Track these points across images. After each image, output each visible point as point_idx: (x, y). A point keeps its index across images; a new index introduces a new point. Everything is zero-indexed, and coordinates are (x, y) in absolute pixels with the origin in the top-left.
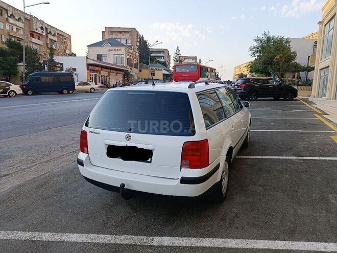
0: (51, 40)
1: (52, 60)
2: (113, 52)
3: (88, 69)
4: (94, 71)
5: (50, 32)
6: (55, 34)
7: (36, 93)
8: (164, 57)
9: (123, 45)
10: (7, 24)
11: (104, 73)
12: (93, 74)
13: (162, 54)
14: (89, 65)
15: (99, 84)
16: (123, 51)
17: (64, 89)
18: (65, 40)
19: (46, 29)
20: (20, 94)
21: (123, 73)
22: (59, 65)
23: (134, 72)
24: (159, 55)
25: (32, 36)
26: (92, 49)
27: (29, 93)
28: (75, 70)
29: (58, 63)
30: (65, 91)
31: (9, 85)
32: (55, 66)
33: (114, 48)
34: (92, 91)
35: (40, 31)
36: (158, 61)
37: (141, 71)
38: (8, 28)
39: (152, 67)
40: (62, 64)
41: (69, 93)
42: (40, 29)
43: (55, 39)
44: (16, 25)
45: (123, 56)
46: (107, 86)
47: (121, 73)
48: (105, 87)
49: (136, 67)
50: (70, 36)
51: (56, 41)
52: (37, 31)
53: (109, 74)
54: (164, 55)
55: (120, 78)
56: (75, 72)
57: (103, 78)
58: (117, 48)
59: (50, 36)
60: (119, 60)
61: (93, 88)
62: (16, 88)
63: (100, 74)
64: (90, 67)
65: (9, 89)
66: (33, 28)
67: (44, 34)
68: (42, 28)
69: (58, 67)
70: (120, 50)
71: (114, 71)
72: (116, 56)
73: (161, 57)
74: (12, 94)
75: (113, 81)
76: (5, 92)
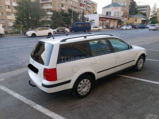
0: (88, 7)
1: (83, 17)
2: (115, 10)
3: (99, 20)
4: (102, 21)
5: (88, 3)
6: (90, 4)
7: (75, 32)
8: (146, 10)
9: (120, 6)
10: (71, 1)
11: (108, 21)
12: (102, 22)
13: (145, 9)
14: (100, 18)
15: (104, 27)
16: (119, 9)
17: (86, 30)
18: (94, 6)
19: (87, 1)
20: (69, 32)
21: (118, 21)
22: (87, 19)
23: (125, 20)
24: (143, 9)
25: (81, 6)
26: (104, 9)
27: (73, 32)
28: (94, 20)
29: (86, 18)
30: (87, 31)
31: (65, 28)
32: (85, 19)
33: (115, 8)
34: (99, 30)
35: (84, 3)
36: (141, 13)
37: (129, 19)
38: (72, 3)
39: (136, 16)
40: (88, 18)
41: (88, 31)
42: (84, 2)
43: (90, 6)
44: (75, 2)
45: (119, 12)
46: (108, 28)
47: (117, 21)
48: (107, 28)
49: (126, 17)
50: (97, 4)
51: (90, 7)
52: (83, 3)
53: (110, 22)
54: (146, 9)
55: (116, 23)
56: (93, 22)
57: (107, 24)
58: (116, 8)
59: (88, 5)
60: (117, 14)
61: (100, 29)
62: (67, 30)
63: (105, 22)
64: (101, 19)
65: (65, 30)
66: (81, 2)
67: (85, 4)
68: (85, 2)
69: (86, 20)
70: (118, 8)
71: (113, 20)
72: (115, 12)
73: (144, 10)
74: (66, 32)
75: (112, 25)
76: (63, 31)
